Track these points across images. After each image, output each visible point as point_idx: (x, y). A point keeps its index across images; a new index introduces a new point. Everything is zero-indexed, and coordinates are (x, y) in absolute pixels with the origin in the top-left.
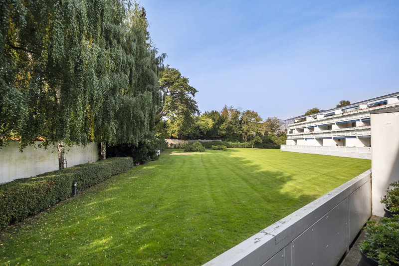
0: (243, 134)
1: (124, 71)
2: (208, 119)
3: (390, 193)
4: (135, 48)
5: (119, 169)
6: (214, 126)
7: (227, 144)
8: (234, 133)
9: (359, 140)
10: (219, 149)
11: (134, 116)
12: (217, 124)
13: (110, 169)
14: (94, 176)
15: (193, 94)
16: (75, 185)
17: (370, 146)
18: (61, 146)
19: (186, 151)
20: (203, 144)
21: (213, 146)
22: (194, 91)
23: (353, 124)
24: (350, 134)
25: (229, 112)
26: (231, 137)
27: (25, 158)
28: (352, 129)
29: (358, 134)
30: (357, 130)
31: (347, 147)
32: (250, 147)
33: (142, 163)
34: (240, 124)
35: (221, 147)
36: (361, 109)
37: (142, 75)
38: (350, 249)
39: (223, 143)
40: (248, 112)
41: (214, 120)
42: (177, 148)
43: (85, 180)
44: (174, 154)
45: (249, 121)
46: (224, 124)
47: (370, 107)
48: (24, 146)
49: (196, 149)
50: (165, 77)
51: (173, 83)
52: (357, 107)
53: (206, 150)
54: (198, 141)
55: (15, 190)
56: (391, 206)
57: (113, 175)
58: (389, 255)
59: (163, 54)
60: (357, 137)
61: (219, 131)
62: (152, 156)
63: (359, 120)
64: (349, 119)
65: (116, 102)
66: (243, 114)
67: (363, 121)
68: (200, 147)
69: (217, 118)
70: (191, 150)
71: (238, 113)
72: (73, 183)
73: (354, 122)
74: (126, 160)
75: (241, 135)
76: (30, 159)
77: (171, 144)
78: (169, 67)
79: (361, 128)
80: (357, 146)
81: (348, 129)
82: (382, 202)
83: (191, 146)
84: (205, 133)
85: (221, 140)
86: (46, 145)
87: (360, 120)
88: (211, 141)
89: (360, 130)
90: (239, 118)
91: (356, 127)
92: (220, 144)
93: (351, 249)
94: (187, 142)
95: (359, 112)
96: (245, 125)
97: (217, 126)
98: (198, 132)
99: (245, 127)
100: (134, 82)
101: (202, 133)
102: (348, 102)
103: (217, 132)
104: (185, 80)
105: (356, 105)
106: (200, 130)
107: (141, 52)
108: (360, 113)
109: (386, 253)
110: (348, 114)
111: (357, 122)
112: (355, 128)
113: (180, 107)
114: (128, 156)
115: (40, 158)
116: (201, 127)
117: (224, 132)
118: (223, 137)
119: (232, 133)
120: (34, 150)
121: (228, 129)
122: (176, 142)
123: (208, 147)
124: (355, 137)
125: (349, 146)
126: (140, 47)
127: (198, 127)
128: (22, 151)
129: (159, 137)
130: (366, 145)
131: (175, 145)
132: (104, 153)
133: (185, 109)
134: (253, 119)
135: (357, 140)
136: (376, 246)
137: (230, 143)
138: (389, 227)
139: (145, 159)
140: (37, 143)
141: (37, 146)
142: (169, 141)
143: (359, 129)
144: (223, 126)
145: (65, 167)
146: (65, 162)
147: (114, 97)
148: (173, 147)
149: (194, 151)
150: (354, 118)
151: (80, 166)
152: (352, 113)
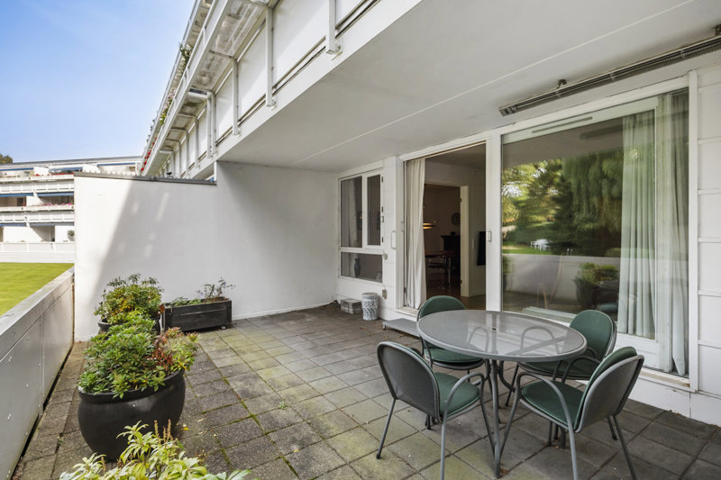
3: (108, 297)
9: (31, 230)
17: (53, 240)
23: (21, 201)
24: (14, 218)
28: (19, 209)
29: (30, 219)
30: (29, 212)
31: (8, 243)
36: (37, 175)
38: (44, 409)
47: (53, 174)
52: (28, 171)
56: (109, 316)
58: (128, 374)
60: (28, 225)
63: (32, 194)
64: (11, 190)
67: (40, 197)
73: (22, 196)
79: (36, 209)
80: (27, 241)
81: (9, 209)
82: (97, 313)
87: (35, 195)
89: (34, 213)
91: (25, 205)
93: (47, 408)
95: (32, 179)
102: (7, 157)
105: (28, 166)
108: (36, 182)
109: (123, 373)
110: (11, 180)
111: (28, 198)
112: (25, 209)
124: (24, 224)
125: (11, 242)
130: (45, 239)
135: (28, 229)
136: (107, 371)
138: (126, 336)
143: (32, 209)
150: (22, 189)
152: (17, 179)
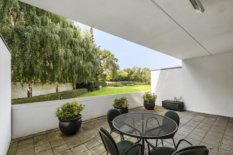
0: (143, 79)
1: (81, 55)
2: (125, 72)
4: (86, 45)
5: (80, 93)
6: (128, 75)
7: (135, 83)
8: (138, 78)
10: (130, 86)
11: (84, 72)
12: (130, 74)
13: (76, 93)
14: (69, 95)
15: (117, 61)
16: (61, 98)
18: (57, 84)
19: (114, 87)
20: (122, 83)
21: (127, 84)
22: (117, 60)
25: (136, 68)
26: (137, 80)
27: (44, 88)
32: (146, 84)
33: (92, 91)
34: (141, 74)
35: (131, 85)
37: (89, 56)
39: (133, 83)
40: (145, 69)
41: (128, 72)
42: (111, 85)
43: (65, 96)
44: (108, 88)
45: (146, 72)
46: (133, 74)
48: (43, 84)
49: (119, 86)
50: (103, 54)
51: (106, 57)
53: (124, 86)
54: (120, 82)
55: (40, 97)
57: (78, 95)
59: (99, 46)
61: (131, 78)
62: (97, 88)
65: (76, 68)
66: (143, 69)
68: (121, 84)
69: (130, 72)
70: (116, 86)
71: (140, 69)
72: (61, 97)
74: (83, 90)
75: (142, 79)
76: (46, 89)
77: (108, 84)
78: (105, 50)
83: (116, 84)
84: (124, 78)
85: (132, 82)
86: (51, 83)
88: (127, 82)
90: (141, 72)
92: (131, 83)
94: (116, 83)
96: (144, 74)
97: (130, 75)
98: (120, 78)
99: (143, 76)
100: (85, 59)
101: (122, 78)
103: (130, 78)
104: (112, 56)
106: (122, 77)
107: (88, 46)
113: (110, 67)
114: (85, 88)
115: (49, 88)
116: (122, 76)
117: (133, 78)
118: (133, 80)
119: (137, 78)
120: (47, 85)
121: (135, 77)
122: (111, 83)
123: (125, 85)
126: (88, 44)
127: (121, 76)
128: (42, 86)
129: (101, 80)
131: (110, 84)
132: (75, 87)
133: (113, 68)
134: (148, 71)
137: (136, 83)
139: (93, 90)
140: (48, 83)
141: (48, 84)
142: (108, 82)
144: (133, 75)
145: (58, 91)
146: (58, 90)
147: (75, 66)
148: (109, 85)
149: (118, 87)
151: (64, 91)
